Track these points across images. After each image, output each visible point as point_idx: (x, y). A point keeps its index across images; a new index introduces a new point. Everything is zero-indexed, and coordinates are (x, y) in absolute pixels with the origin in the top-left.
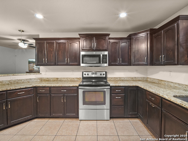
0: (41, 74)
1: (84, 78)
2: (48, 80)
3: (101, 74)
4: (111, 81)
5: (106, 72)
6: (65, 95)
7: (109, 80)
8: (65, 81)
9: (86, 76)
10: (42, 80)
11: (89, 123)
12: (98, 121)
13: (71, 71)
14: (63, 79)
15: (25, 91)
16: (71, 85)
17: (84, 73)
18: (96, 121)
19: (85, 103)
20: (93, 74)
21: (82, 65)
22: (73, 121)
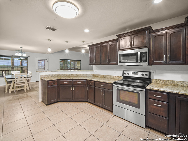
0: (93, 71)
1: (124, 77)
2: (97, 76)
3: (143, 75)
4: (158, 83)
5: (150, 73)
6: (104, 89)
7: (155, 82)
8: (109, 78)
9: (127, 75)
10: (94, 76)
11: (121, 121)
12: (130, 123)
13: (113, 70)
14: (107, 77)
15: (81, 82)
16: (108, 82)
17: (124, 72)
18: (129, 123)
19: (118, 100)
20: (133, 73)
21: (119, 64)
22: (109, 113)
